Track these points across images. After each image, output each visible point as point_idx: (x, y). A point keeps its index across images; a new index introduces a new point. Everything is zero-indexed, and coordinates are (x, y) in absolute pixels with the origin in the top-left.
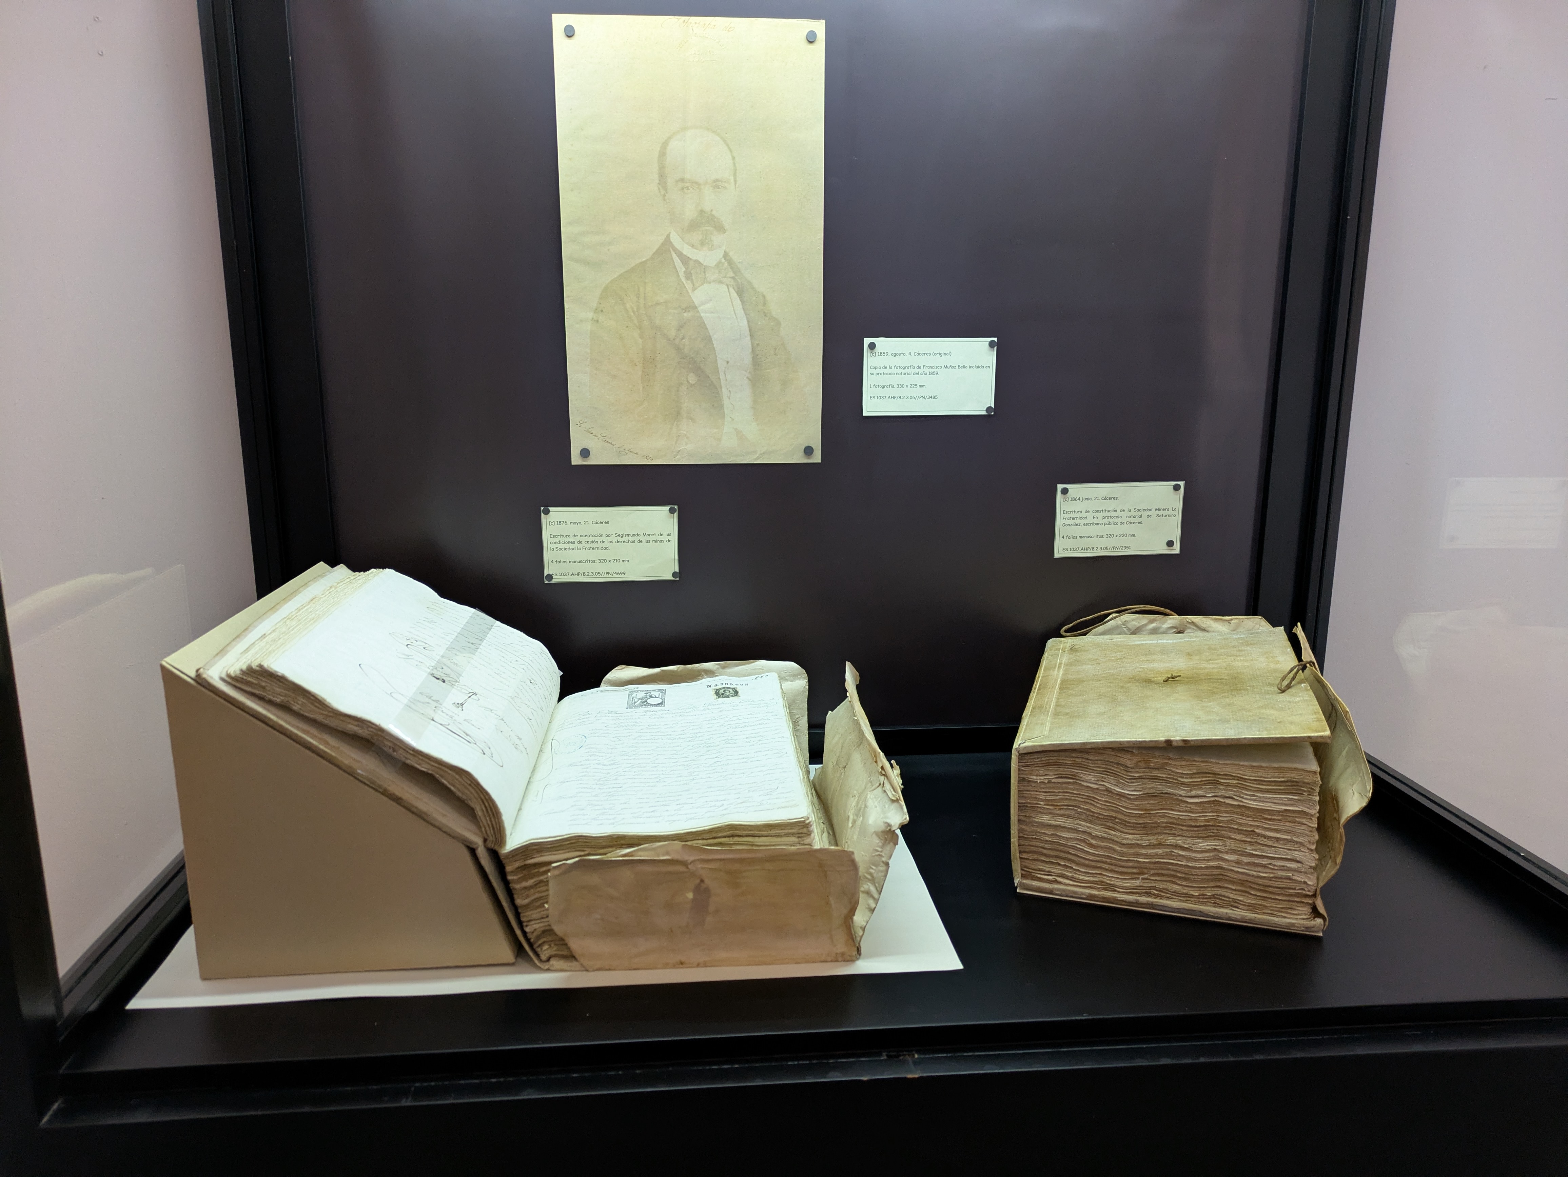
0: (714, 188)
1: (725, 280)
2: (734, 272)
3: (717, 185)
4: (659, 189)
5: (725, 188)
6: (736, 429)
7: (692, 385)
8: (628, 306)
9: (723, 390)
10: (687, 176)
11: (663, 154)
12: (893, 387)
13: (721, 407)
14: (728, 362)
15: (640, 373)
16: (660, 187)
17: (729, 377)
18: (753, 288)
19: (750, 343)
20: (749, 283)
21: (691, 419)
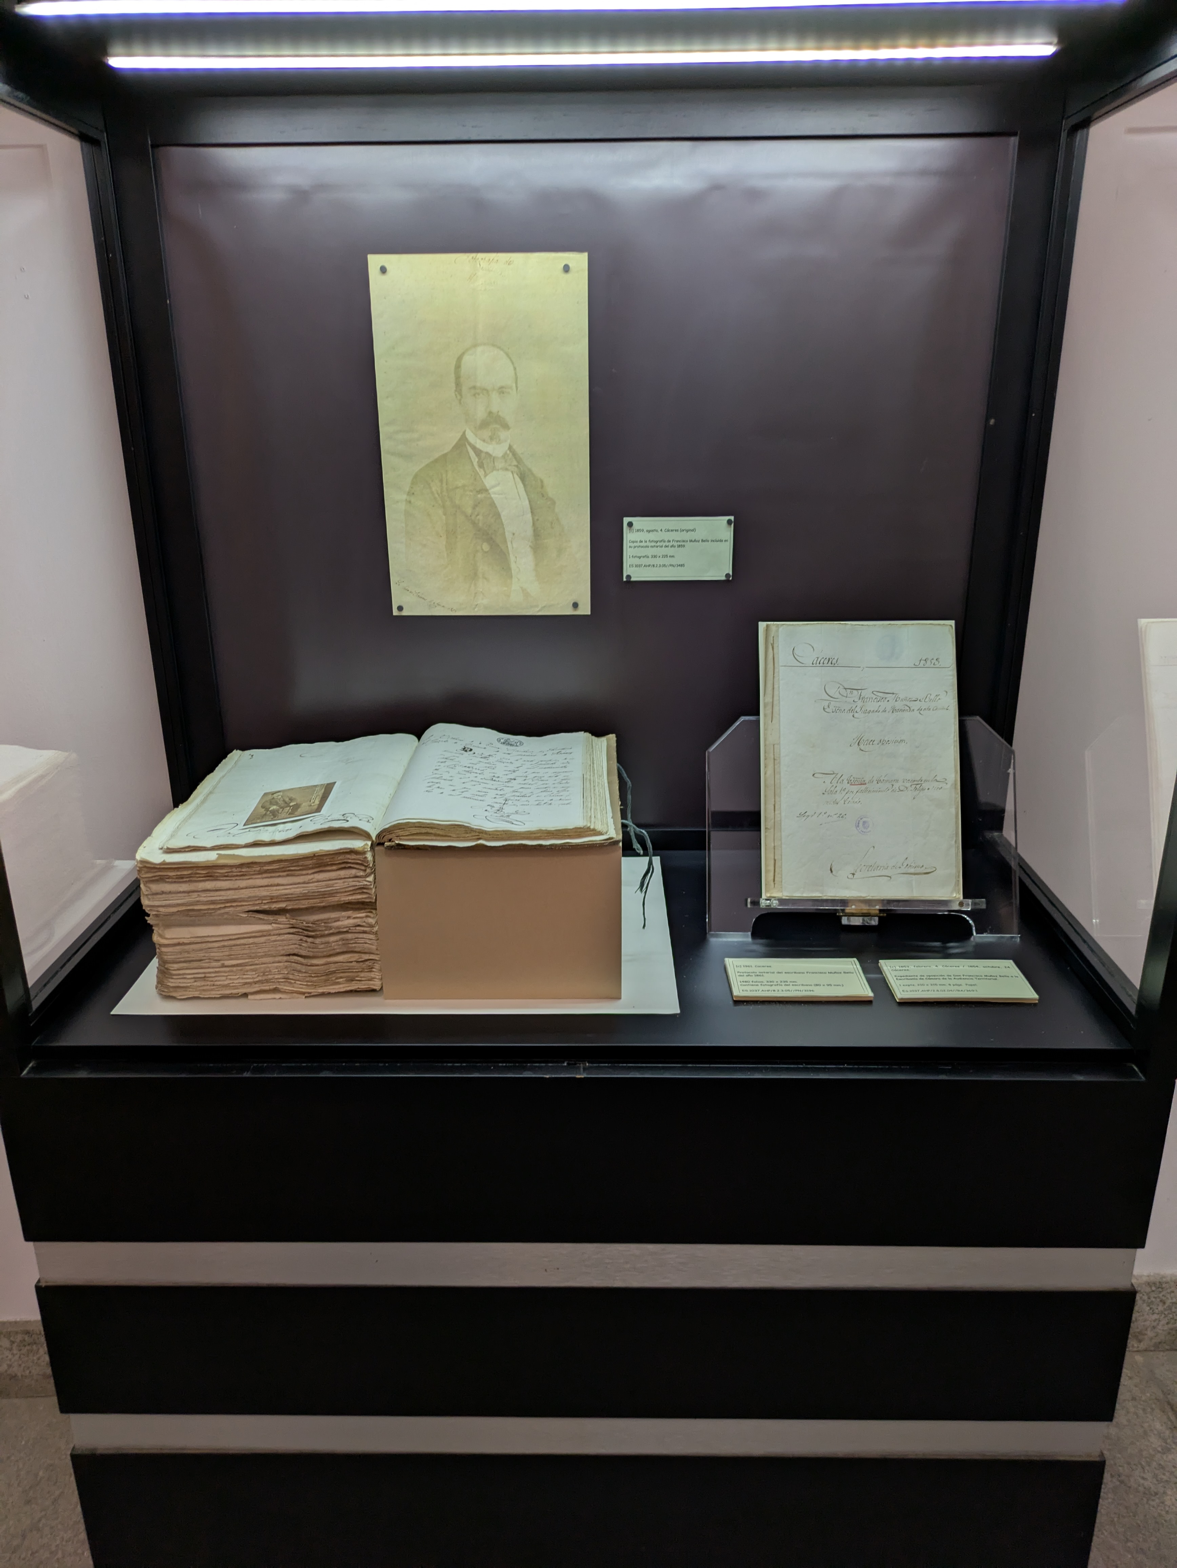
0: (500, 394)
1: (509, 468)
2: (518, 462)
3: (502, 390)
4: (456, 395)
5: (509, 393)
6: (521, 588)
7: (486, 552)
8: (434, 489)
9: (511, 556)
10: (478, 384)
11: (458, 367)
12: (648, 557)
13: (509, 569)
14: (514, 534)
15: (444, 543)
16: (457, 393)
17: (515, 546)
18: (532, 474)
19: (531, 518)
20: (530, 470)
21: (486, 579)
